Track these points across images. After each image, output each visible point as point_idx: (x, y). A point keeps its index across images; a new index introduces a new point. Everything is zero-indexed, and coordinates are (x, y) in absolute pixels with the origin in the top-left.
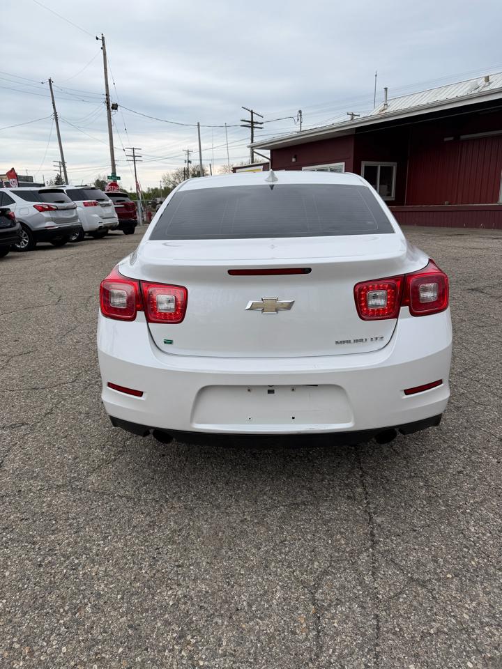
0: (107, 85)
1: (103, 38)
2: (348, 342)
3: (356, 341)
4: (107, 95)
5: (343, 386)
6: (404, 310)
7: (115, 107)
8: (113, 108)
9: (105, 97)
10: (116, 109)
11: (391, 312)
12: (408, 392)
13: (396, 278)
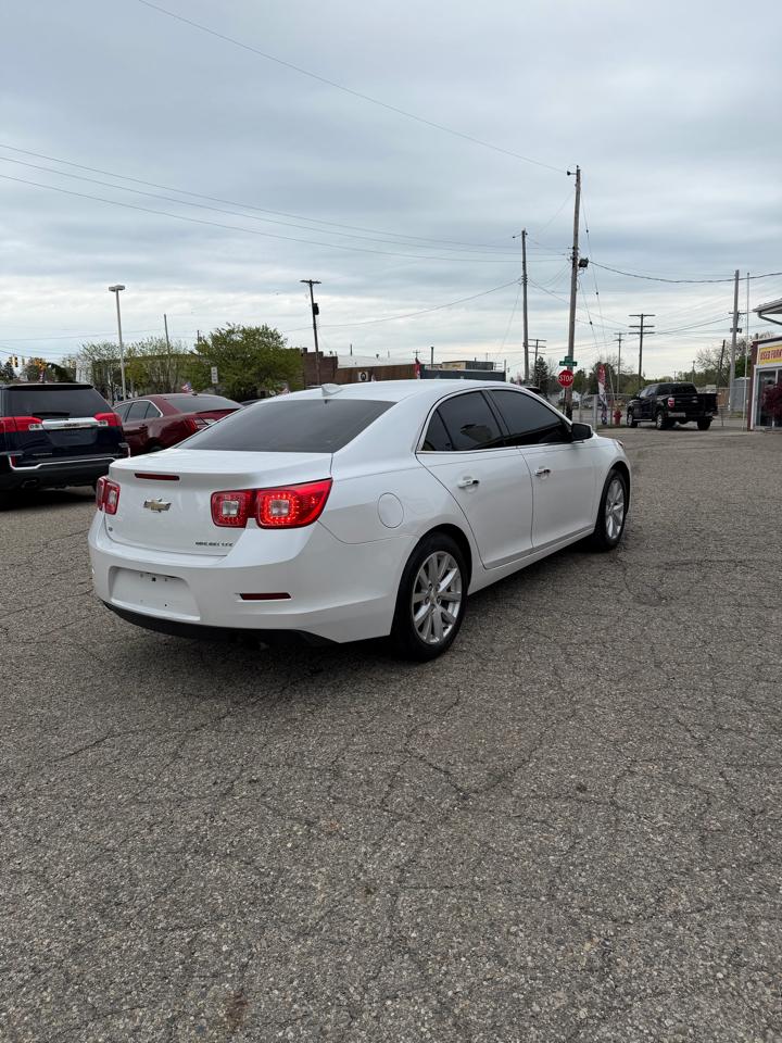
0: (576, 235)
1: (578, 171)
2: (205, 544)
3: (210, 544)
4: (575, 248)
5: (186, 579)
6: (251, 521)
7: (584, 263)
8: (581, 265)
9: (572, 251)
10: (586, 266)
11: (239, 522)
12: (245, 596)
13: (246, 491)
